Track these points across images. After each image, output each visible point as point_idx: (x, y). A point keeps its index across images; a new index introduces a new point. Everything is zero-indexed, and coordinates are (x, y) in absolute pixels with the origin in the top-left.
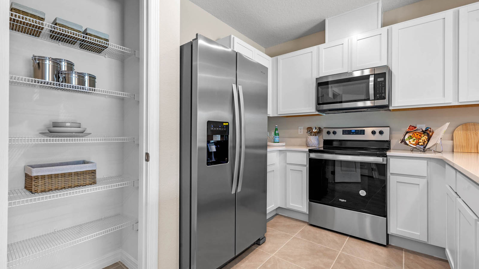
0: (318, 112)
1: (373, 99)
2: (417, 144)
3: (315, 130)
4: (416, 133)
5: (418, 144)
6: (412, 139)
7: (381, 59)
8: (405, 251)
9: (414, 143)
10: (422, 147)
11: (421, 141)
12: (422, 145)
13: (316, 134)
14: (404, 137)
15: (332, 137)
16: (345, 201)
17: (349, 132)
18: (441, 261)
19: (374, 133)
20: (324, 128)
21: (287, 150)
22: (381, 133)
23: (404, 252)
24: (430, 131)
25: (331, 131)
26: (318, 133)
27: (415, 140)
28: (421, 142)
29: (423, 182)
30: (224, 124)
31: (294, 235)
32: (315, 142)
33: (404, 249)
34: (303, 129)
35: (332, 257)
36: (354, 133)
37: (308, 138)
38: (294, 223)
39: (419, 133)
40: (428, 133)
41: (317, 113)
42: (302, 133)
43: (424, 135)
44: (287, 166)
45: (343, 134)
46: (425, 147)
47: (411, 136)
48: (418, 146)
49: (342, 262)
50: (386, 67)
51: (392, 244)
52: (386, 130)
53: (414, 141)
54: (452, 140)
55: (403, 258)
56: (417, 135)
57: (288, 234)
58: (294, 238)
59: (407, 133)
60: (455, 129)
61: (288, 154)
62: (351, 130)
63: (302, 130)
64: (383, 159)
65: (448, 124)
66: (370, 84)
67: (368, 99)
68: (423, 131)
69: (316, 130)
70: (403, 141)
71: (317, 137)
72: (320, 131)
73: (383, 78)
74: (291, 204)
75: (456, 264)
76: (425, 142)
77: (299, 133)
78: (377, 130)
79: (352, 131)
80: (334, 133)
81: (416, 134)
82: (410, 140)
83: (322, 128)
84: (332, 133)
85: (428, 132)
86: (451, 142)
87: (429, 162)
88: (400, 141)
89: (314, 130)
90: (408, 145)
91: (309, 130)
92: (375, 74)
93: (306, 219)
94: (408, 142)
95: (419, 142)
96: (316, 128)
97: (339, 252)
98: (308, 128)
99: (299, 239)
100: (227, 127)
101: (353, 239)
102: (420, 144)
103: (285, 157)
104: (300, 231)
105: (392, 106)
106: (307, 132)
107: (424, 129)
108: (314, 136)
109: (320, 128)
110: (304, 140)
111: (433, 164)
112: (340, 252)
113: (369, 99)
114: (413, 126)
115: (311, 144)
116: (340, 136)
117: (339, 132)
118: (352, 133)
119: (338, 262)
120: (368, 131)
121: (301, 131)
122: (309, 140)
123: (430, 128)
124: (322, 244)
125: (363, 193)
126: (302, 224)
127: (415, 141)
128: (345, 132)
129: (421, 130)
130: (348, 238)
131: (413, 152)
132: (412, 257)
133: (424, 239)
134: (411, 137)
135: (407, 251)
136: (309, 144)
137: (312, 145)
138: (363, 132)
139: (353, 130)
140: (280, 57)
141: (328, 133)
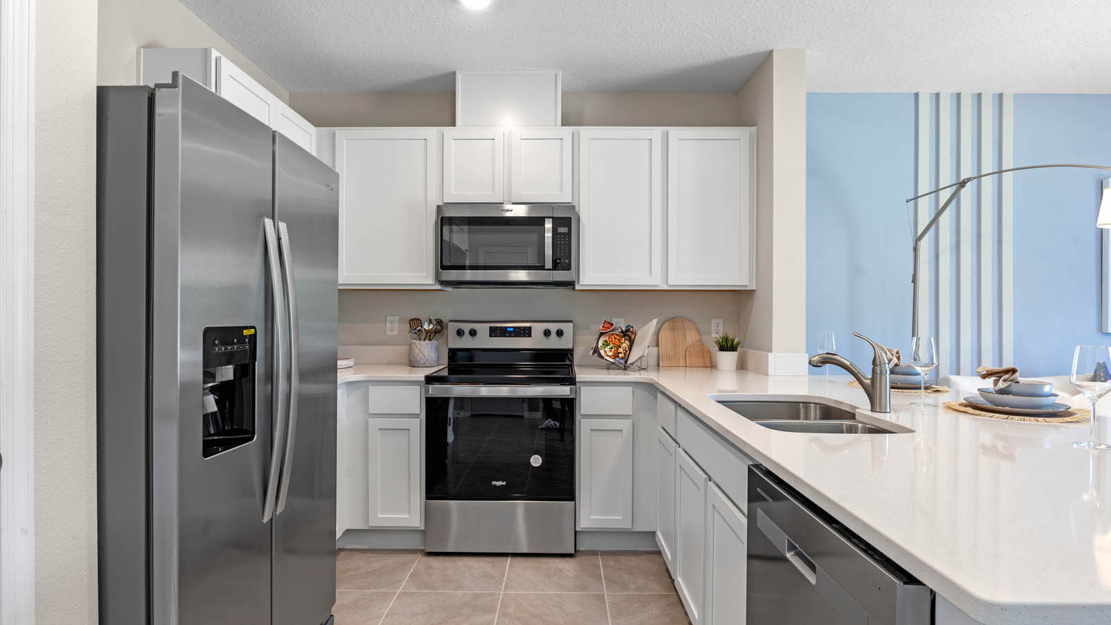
0: (440, 284)
1: (551, 268)
2: (616, 355)
3: (429, 325)
4: (613, 334)
5: (618, 356)
6: (608, 347)
7: (561, 189)
8: (601, 555)
9: (611, 354)
10: (623, 361)
11: (621, 350)
12: (622, 358)
13: (430, 335)
14: (597, 343)
15: (467, 343)
16: (504, 483)
17: (503, 332)
18: (649, 556)
19: (547, 333)
20: (451, 321)
21: (369, 381)
22: (560, 333)
23: (600, 557)
24: (633, 333)
25: (467, 327)
26: (436, 333)
27: (612, 348)
28: (621, 353)
29: (625, 425)
30: (246, 332)
31: (398, 589)
32: (431, 356)
33: (599, 553)
34: (399, 322)
35: (489, 610)
36: (513, 335)
37: (415, 347)
38: (391, 560)
39: (617, 335)
40: (628, 334)
41: (439, 287)
42: (395, 332)
43: (625, 340)
44: (371, 420)
45: (490, 336)
46: (626, 362)
47: (606, 341)
48: (618, 359)
49: (511, 611)
50: (571, 207)
51: (582, 549)
52: (567, 328)
53: (611, 351)
54: (658, 346)
55: (600, 569)
56: (615, 338)
57: (384, 590)
58: (402, 594)
59: (601, 334)
60: (660, 328)
61: (373, 390)
62: (506, 328)
63: (396, 325)
64: (571, 389)
65: (655, 321)
66: (546, 235)
67: (542, 268)
68: (622, 332)
69: (431, 326)
70: (596, 351)
71: (434, 342)
72: (440, 328)
73: (567, 229)
74: (380, 516)
75: (674, 554)
76: (626, 351)
77: (389, 333)
78: (554, 327)
79: (508, 329)
80: (473, 333)
81: (613, 339)
82: (606, 349)
83: (445, 320)
84: (467, 332)
85: (630, 334)
86: (656, 348)
87: (635, 389)
88: (592, 352)
89: (426, 326)
90: (603, 358)
91: (415, 323)
92: (553, 218)
93: (415, 543)
94: (602, 352)
95: (619, 353)
96: (430, 322)
97: (500, 594)
98: (411, 320)
99: (412, 594)
100: (253, 338)
101: (519, 560)
102: (620, 355)
103: (365, 399)
104: (409, 575)
105: (581, 283)
106: (410, 332)
107: (624, 329)
108: (427, 341)
109: (439, 322)
110: (402, 349)
111: (641, 392)
112: (502, 592)
113: (544, 266)
114: (609, 323)
115: (422, 361)
116: (484, 341)
117: (483, 329)
118: (507, 335)
119: (504, 614)
120: (538, 329)
121: (395, 327)
122: (417, 351)
123: (632, 327)
124: (464, 590)
125: (536, 461)
126: (409, 557)
127: (613, 350)
128: (494, 332)
129: (620, 330)
130: (509, 559)
131: (611, 371)
132: (611, 561)
133: (627, 525)
134: (606, 344)
135: (604, 553)
136: (416, 360)
137: (424, 363)
138: (527, 332)
139: (510, 327)
140: (341, 132)
141: (460, 333)
